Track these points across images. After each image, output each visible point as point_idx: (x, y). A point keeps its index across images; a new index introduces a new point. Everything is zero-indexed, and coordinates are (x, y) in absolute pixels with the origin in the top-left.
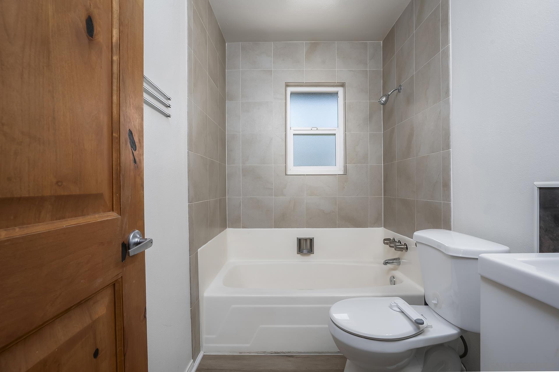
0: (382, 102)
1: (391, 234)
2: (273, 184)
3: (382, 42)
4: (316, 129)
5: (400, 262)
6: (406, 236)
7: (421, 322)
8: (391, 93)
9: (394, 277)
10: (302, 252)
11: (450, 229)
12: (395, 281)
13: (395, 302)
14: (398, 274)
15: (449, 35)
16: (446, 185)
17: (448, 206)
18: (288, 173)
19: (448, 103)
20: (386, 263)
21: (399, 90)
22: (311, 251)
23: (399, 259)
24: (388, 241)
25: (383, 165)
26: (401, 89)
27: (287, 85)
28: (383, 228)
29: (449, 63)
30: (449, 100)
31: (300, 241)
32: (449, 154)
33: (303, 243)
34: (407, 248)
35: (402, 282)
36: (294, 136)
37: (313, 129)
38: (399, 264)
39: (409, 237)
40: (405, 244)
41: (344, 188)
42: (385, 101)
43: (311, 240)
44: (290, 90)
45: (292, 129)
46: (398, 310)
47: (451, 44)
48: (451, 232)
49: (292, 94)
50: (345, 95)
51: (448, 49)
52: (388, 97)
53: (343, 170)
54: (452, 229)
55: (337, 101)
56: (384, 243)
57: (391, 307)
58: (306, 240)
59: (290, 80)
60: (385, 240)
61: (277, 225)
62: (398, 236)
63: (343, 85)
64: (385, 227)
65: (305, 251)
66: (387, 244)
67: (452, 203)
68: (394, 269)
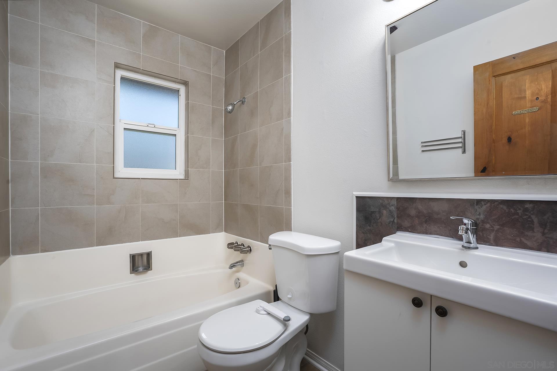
0: (229, 110)
1: (234, 238)
2: (94, 189)
3: (225, 51)
4: (153, 126)
5: (243, 264)
6: (249, 239)
7: (288, 319)
8: (237, 103)
9: (239, 279)
10: (137, 271)
11: (291, 230)
12: (240, 283)
13: (260, 306)
14: (242, 275)
15: (291, 65)
16: (288, 193)
17: (290, 210)
18: (116, 176)
19: (289, 122)
20: (232, 266)
21: (243, 103)
22: (148, 267)
23: (243, 261)
24: (231, 245)
25: (224, 171)
26: (245, 102)
27: (117, 66)
28: (224, 232)
29: (291, 89)
30: (290, 120)
31: (133, 258)
32: (290, 166)
33: (138, 260)
34: (251, 251)
35: (247, 283)
36: (125, 131)
37: (149, 125)
38: (243, 265)
39: (252, 240)
40: (249, 247)
41: (186, 193)
42: (231, 109)
43: (149, 255)
44: (120, 73)
45: (122, 121)
46: (265, 313)
47: (292, 74)
48: (292, 233)
49: (123, 79)
50: (188, 95)
51: (290, 77)
52: (234, 105)
53: (184, 175)
54: (293, 230)
55: (178, 99)
56: (228, 247)
57: (258, 312)
58: (141, 255)
59: (122, 61)
60: (229, 244)
61: (101, 242)
62: (240, 240)
63: (185, 83)
64: (225, 231)
65: (141, 269)
66: (232, 248)
67: (292, 208)
68: (238, 271)
